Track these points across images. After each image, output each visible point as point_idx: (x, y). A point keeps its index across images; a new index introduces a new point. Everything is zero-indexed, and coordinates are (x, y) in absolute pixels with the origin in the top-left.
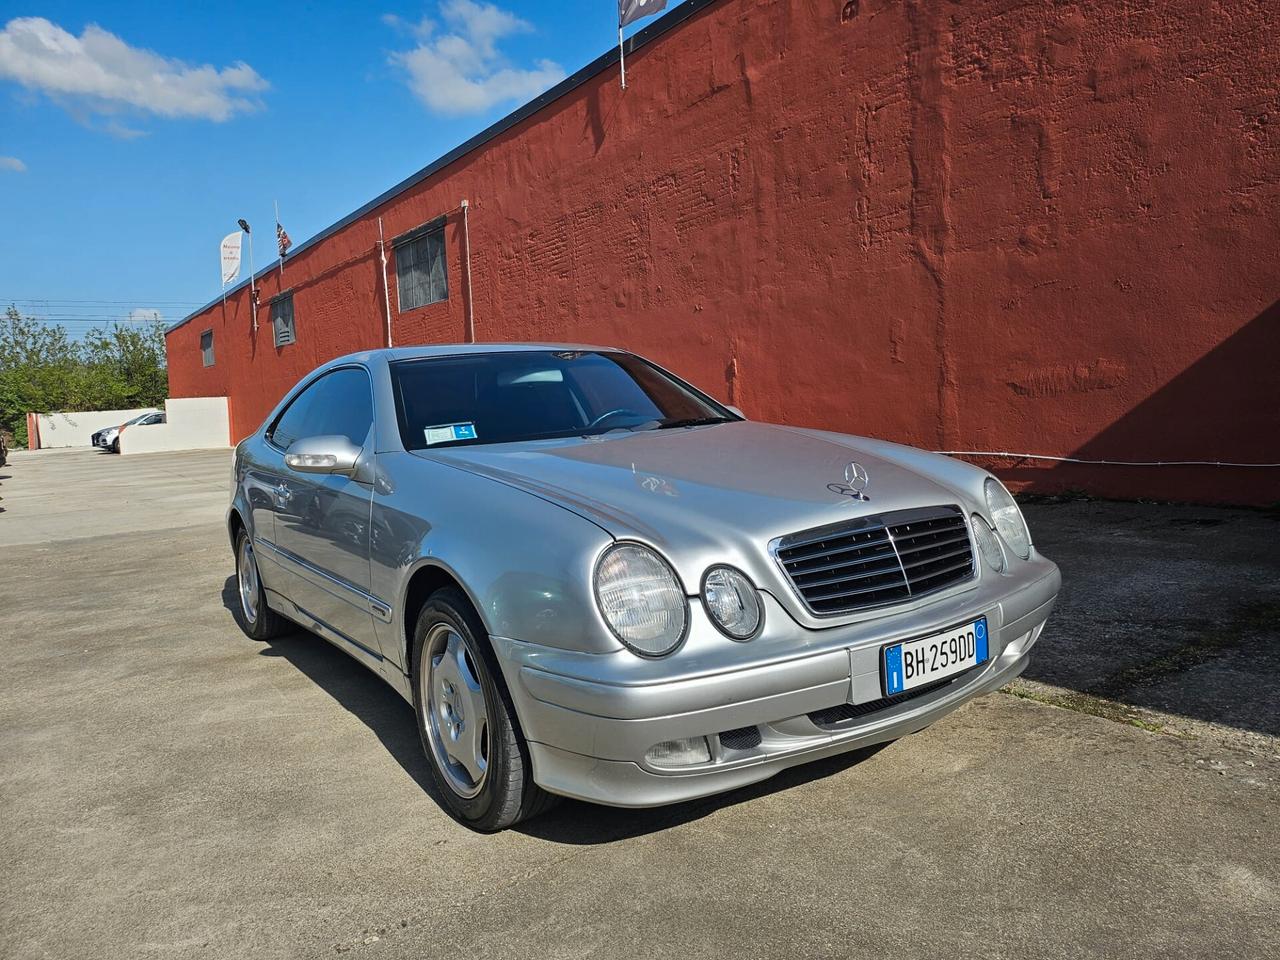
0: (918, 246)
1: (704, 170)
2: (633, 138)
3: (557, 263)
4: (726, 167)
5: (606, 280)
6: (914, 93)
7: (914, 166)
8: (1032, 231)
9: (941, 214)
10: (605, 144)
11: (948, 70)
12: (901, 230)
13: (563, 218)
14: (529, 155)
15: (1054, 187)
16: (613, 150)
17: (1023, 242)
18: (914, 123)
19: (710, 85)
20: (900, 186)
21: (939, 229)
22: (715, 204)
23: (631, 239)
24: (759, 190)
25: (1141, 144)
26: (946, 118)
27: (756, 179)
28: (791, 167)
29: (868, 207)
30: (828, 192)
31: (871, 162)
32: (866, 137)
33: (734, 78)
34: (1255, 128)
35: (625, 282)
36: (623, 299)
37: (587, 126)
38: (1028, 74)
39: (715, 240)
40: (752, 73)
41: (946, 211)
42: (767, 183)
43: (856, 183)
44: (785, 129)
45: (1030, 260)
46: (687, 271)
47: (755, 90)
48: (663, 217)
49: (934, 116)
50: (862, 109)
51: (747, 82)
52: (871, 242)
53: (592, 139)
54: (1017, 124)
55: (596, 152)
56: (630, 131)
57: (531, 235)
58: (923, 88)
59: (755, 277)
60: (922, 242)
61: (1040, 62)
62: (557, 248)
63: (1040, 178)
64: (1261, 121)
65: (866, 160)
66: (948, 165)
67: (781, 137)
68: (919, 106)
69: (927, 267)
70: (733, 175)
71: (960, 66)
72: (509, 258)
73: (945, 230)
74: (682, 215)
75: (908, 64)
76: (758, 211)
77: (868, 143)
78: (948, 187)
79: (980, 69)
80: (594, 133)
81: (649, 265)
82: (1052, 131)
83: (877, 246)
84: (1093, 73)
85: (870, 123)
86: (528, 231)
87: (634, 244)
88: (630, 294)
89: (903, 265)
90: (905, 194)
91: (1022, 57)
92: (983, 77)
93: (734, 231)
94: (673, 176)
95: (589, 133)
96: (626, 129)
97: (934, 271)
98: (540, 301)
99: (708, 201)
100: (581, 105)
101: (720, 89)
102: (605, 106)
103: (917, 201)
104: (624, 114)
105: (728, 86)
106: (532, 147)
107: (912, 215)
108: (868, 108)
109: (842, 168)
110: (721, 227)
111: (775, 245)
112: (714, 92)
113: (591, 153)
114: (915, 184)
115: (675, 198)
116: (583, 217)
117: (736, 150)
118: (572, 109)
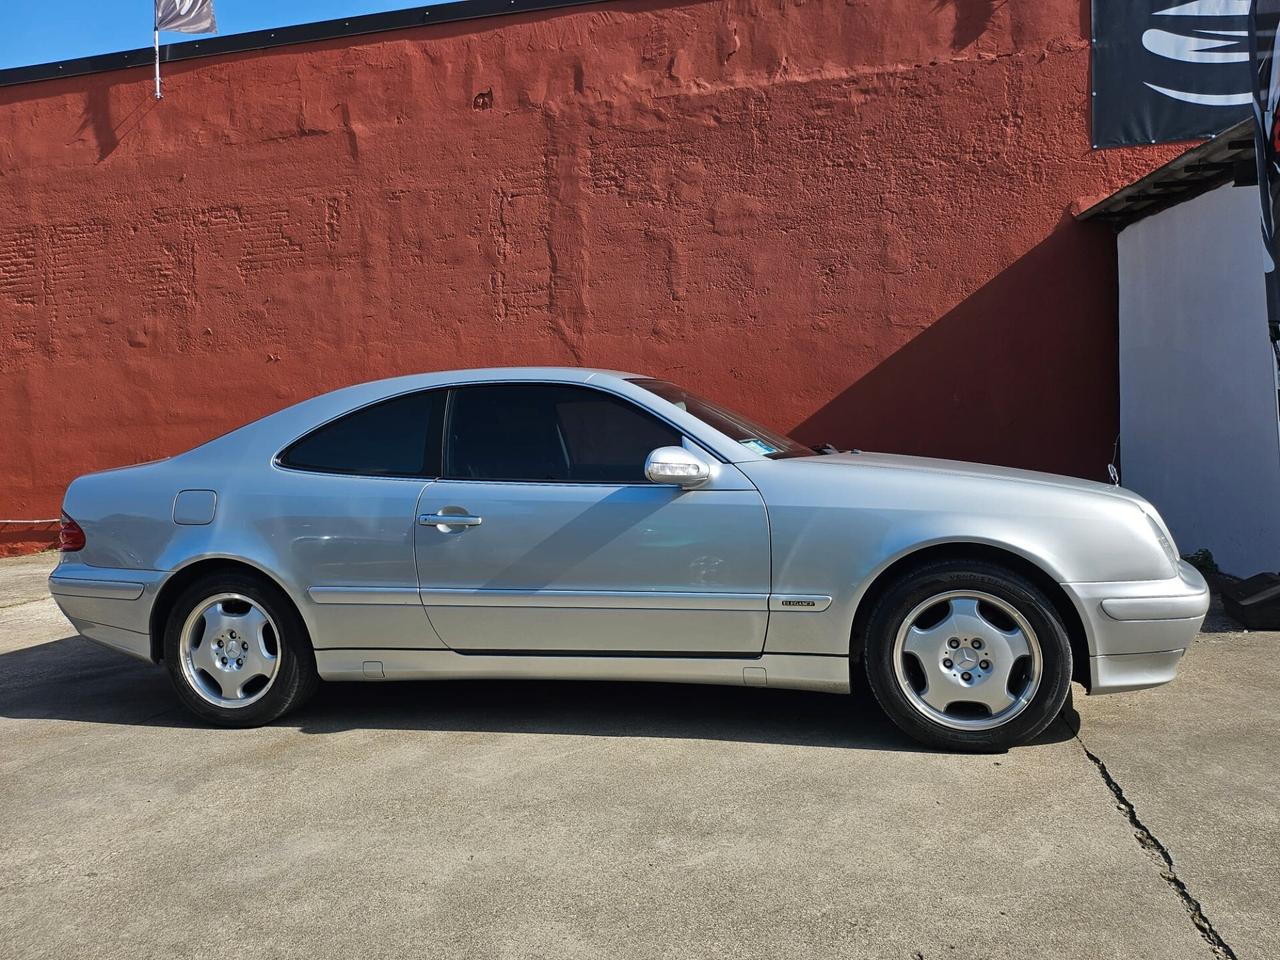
0: (557, 324)
1: (287, 211)
2: (170, 156)
3: (11, 284)
4: (320, 214)
5: (112, 313)
6: (552, 192)
7: (552, 255)
8: (663, 324)
9: (579, 298)
10: (119, 153)
11: (585, 180)
12: (539, 307)
13: (33, 231)
15: (682, 293)
16: (134, 163)
17: (655, 332)
18: (552, 215)
19: (298, 126)
20: (539, 269)
21: (578, 311)
22: (302, 250)
24: (366, 246)
25: (749, 272)
26: (585, 221)
27: (363, 234)
28: (410, 230)
29: (503, 282)
30: (457, 261)
31: (506, 242)
32: (501, 218)
33: (333, 124)
34: (827, 274)
35: (148, 320)
36: (141, 338)
37: (83, 127)
38: (658, 200)
39: (301, 287)
40: (357, 127)
41: (585, 297)
42: (378, 240)
43: (490, 259)
44: (403, 191)
45: (662, 348)
46: (257, 317)
47: (362, 145)
48: (218, 251)
49: (573, 216)
50: (497, 193)
51: (352, 135)
52: (506, 315)
53: (93, 142)
54: (649, 236)
55: (101, 159)
56: (165, 146)
58: (562, 189)
59: (360, 332)
60: (561, 322)
61: (669, 193)
62: (16, 265)
63: (670, 283)
64: (831, 270)
65: (501, 239)
66: (587, 258)
67: (398, 198)
68: (557, 203)
69: (566, 342)
70: (330, 224)
71: (598, 179)
73: (584, 314)
74: (249, 254)
75: (546, 165)
76: (365, 266)
77: (504, 225)
78: (586, 277)
79: (617, 186)
80: (98, 137)
81: (190, 301)
82: (680, 249)
83: (513, 318)
84: (712, 211)
85: (506, 206)
87: (164, 276)
88: (155, 333)
89: (542, 339)
90: (546, 275)
91: (654, 186)
92: (619, 193)
93: (330, 283)
94: (237, 209)
95: (89, 134)
96: (157, 144)
97: (573, 347)
99: (292, 244)
100: (74, 99)
101: (313, 132)
103: (555, 284)
104: (154, 126)
105: (325, 133)
107: (551, 296)
108: (503, 193)
109: (474, 243)
110: (310, 275)
111: (388, 302)
112: (303, 133)
113: (90, 159)
114: (554, 269)
115: (240, 234)
116: (69, 232)
117: (335, 199)
118: (55, 100)
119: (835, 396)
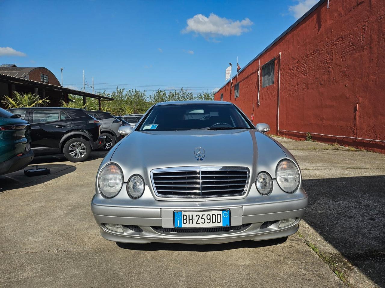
1: (353, 34)
2: (330, 25)
3: (303, 71)
4: (360, 32)
5: (318, 76)
10: (322, 28)
13: (307, 56)
14: (299, 36)
16: (324, 30)
19: (357, 3)
22: (355, 47)
23: (326, 61)
24: (371, 40)
27: (371, 36)
35: (324, 76)
36: (322, 83)
37: (316, 24)
39: (354, 60)
42: (375, 37)
44: (383, 15)
46: (344, 72)
47: (373, 2)
48: (337, 53)
55: (318, 32)
56: (329, 23)
57: (297, 62)
59: (368, 73)
62: (304, 66)
67: (381, 18)
70: (363, 35)
72: (290, 70)
74: (344, 51)
76: (371, 48)
80: (318, 25)
81: (331, 70)
86: (296, 61)
87: (327, 63)
88: (325, 80)
93: (361, 57)
94: (342, 37)
95: (317, 26)
96: (328, 23)
98: (298, 84)
99: (353, 45)
100: (315, 17)
101: (360, 3)
102: (322, 16)
104: (328, 17)
105: (363, 2)
106: (300, 32)
110: (356, 55)
111: (376, 61)
112: (358, 5)
113: (317, 32)
115: (342, 46)
116: (312, 55)
117: (364, 25)
118: (312, 18)
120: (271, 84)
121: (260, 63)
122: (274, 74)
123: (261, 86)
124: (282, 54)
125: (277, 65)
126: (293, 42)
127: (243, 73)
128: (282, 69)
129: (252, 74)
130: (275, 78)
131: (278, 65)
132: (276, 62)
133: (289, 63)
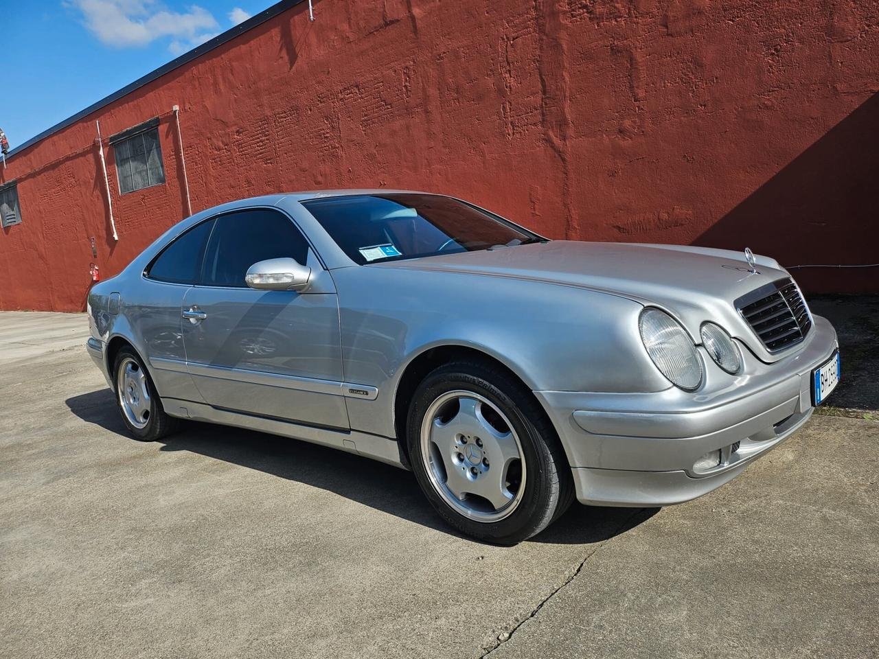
0: (548, 135)
1: (382, 82)
2: (321, 58)
3: (261, 153)
4: (400, 80)
5: (305, 165)
6: (542, 30)
7: (543, 81)
8: (627, 123)
9: (563, 113)
10: (299, 62)
11: (565, 13)
12: (535, 124)
13: (266, 120)
14: (231, 70)
15: (641, 94)
16: (306, 67)
17: (621, 131)
18: (541, 49)
19: (384, 20)
20: (533, 94)
21: (562, 123)
22: (392, 107)
23: (324, 134)
24: (426, 98)
25: (699, 64)
26: (565, 47)
27: (424, 89)
28: (450, 80)
29: (510, 109)
30: (480, 98)
31: (511, 77)
32: (507, 59)
33: (403, 14)
34: (772, 54)
35: (322, 167)
36: (320, 179)
37: (281, 49)
38: (621, 17)
39: (393, 133)
40: (416, 11)
41: (567, 110)
42: (433, 92)
43: (501, 92)
44: (444, 53)
45: (626, 143)
46: (372, 157)
47: (419, 24)
48: (350, 117)
49: (557, 46)
50: (503, 39)
51: (413, 18)
52: (513, 134)
53: (286, 58)
54: (615, 50)
55: (291, 68)
56: (319, 53)
57: (237, 132)
58: (547, 25)
59: (427, 159)
60: (551, 133)
61: (629, 9)
62: (262, 142)
63: (631, 87)
64: (776, 50)
65: (507, 75)
66: (567, 79)
67: (442, 58)
68: (544, 37)
69: (555, 149)
70: (405, 86)
71: (573, 10)
72: (219, 149)
73: (567, 124)
74: (366, 115)
75: (535, 8)
76: (427, 112)
77: (508, 63)
78: (567, 94)
79: (587, 12)
80: (288, 54)
81: (340, 152)
82: (639, 56)
83: (518, 136)
84: (666, 16)
85: (509, 48)
86: (235, 129)
87: (327, 137)
88: (326, 175)
89: (538, 149)
90: (537, 99)
91: (617, 5)
92: (590, 18)
93: (408, 127)
94: (357, 86)
95: (284, 53)
96: (315, 51)
97: (560, 152)
98: (249, 182)
99: (386, 105)
100: (275, 33)
101: (392, 22)
102: (297, 33)
103: (546, 104)
104: (313, 40)
105: (398, 21)
106: (234, 64)
107: (543, 114)
108: (507, 38)
109: (490, 82)
110: (398, 124)
111: (441, 136)
112: (387, 24)
113: (286, 69)
114: (544, 92)
115: (359, 103)
116: (282, 117)
117: (407, 67)
118: (267, 35)
119: (781, 168)
120: (152, 182)
121: (101, 130)
122: (160, 158)
123: (114, 189)
124: (183, 110)
125: (167, 137)
126: (216, 84)
127: (31, 156)
128: (189, 146)
129: (68, 159)
130: (165, 168)
131: (171, 137)
132: (163, 128)
133: (211, 133)
